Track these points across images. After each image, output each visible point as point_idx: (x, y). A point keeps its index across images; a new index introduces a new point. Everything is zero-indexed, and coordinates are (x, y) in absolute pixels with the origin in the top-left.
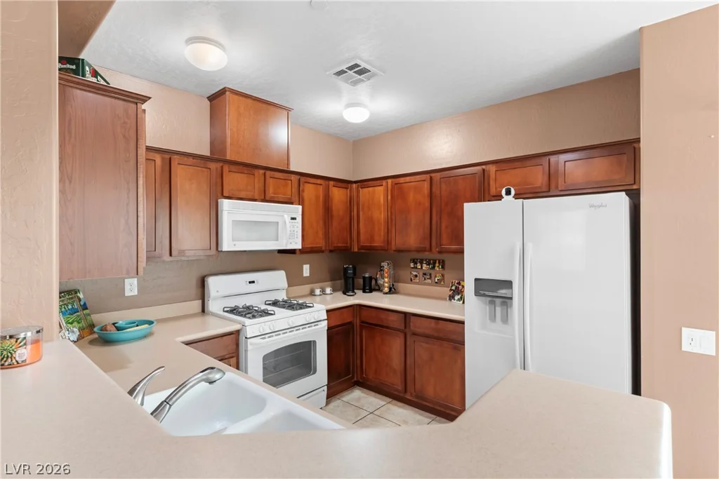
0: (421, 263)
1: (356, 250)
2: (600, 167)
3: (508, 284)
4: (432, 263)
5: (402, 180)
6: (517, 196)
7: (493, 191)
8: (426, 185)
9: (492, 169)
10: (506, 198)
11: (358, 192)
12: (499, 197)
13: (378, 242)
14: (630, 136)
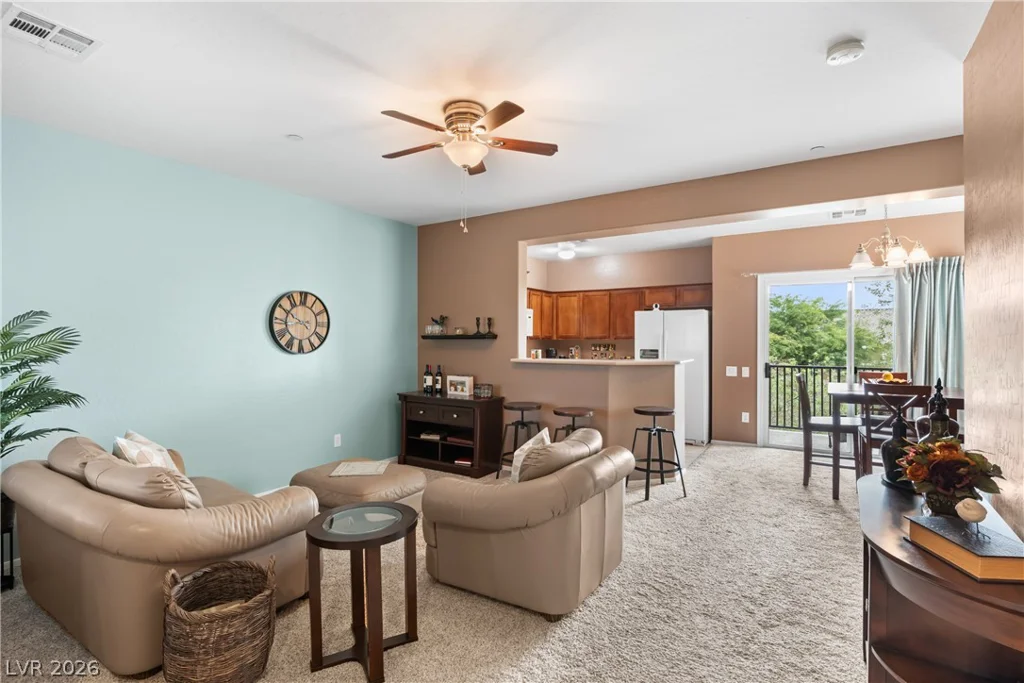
0: (600, 347)
1: (555, 338)
2: (699, 295)
3: (657, 351)
4: (607, 346)
5: (590, 294)
6: (660, 309)
7: (647, 304)
8: (607, 298)
9: (647, 292)
10: (655, 309)
11: (557, 299)
12: (650, 309)
13: (573, 332)
14: (707, 281)
